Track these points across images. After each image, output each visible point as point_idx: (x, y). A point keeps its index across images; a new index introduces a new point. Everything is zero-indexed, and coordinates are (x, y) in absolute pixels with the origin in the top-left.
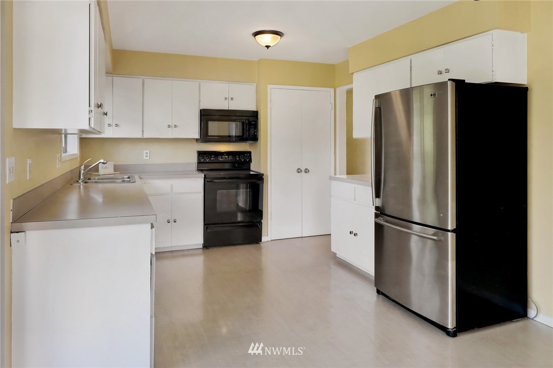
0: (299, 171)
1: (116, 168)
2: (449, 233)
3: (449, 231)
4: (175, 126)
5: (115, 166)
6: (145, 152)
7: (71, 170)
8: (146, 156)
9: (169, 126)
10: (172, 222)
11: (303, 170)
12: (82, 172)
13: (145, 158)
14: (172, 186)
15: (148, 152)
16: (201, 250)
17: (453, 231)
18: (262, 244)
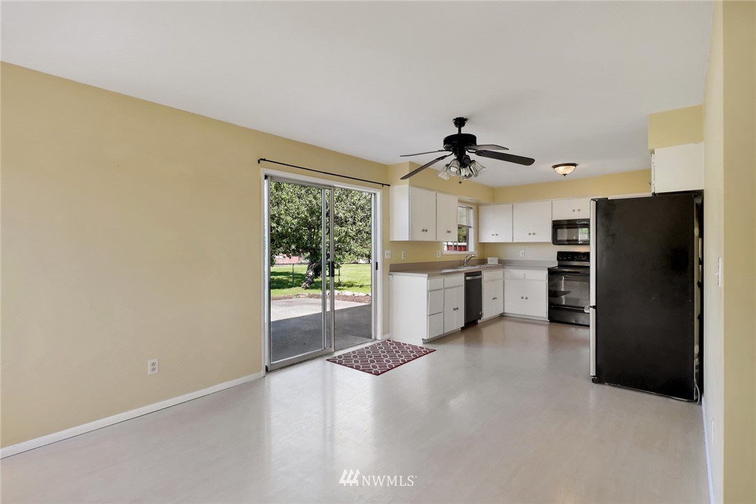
4: (534, 234)
5: (499, 260)
8: (522, 255)
9: (530, 234)
10: (524, 298)
12: (465, 261)
14: (525, 275)
15: (523, 252)
16: (548, 322)
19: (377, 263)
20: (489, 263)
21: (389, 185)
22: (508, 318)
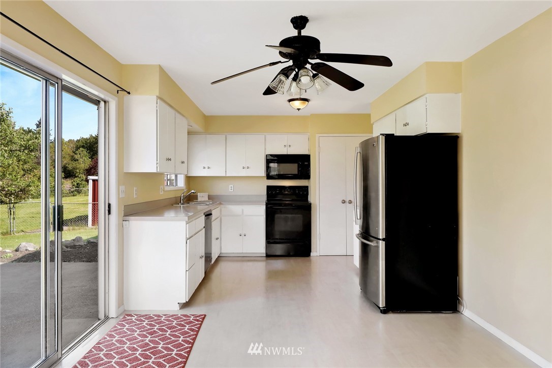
0: (344, 202)
1: (210, 197)
2: (381, 241)
3: (380, 239)
4: (248, 168)
5: (208, 195)
6: (230, 186)
7: (176, 197)
8: (231, 189)
9: (244, 168)
10: (243, 235)
11: (347, 201)
12: (182, 198)
13: (230, 190)
14: (243, 210)
15: (232, 186)
16: (265, 258)
17: (383, 240)
18: (311, 258)
19: (109, 205)
20: (199, 199)
21: (129, 93)
22: (224, 258)
